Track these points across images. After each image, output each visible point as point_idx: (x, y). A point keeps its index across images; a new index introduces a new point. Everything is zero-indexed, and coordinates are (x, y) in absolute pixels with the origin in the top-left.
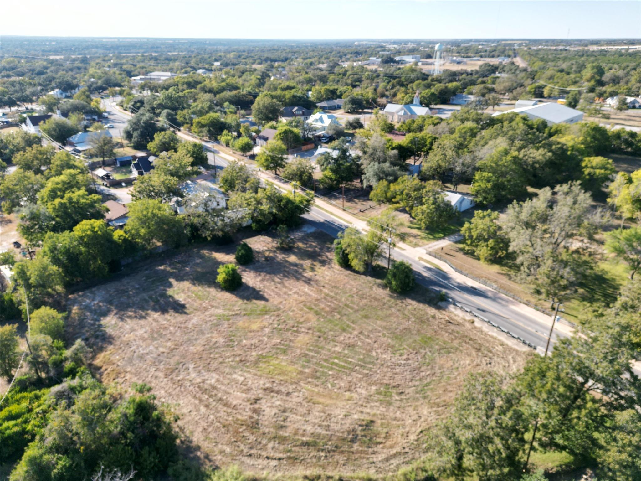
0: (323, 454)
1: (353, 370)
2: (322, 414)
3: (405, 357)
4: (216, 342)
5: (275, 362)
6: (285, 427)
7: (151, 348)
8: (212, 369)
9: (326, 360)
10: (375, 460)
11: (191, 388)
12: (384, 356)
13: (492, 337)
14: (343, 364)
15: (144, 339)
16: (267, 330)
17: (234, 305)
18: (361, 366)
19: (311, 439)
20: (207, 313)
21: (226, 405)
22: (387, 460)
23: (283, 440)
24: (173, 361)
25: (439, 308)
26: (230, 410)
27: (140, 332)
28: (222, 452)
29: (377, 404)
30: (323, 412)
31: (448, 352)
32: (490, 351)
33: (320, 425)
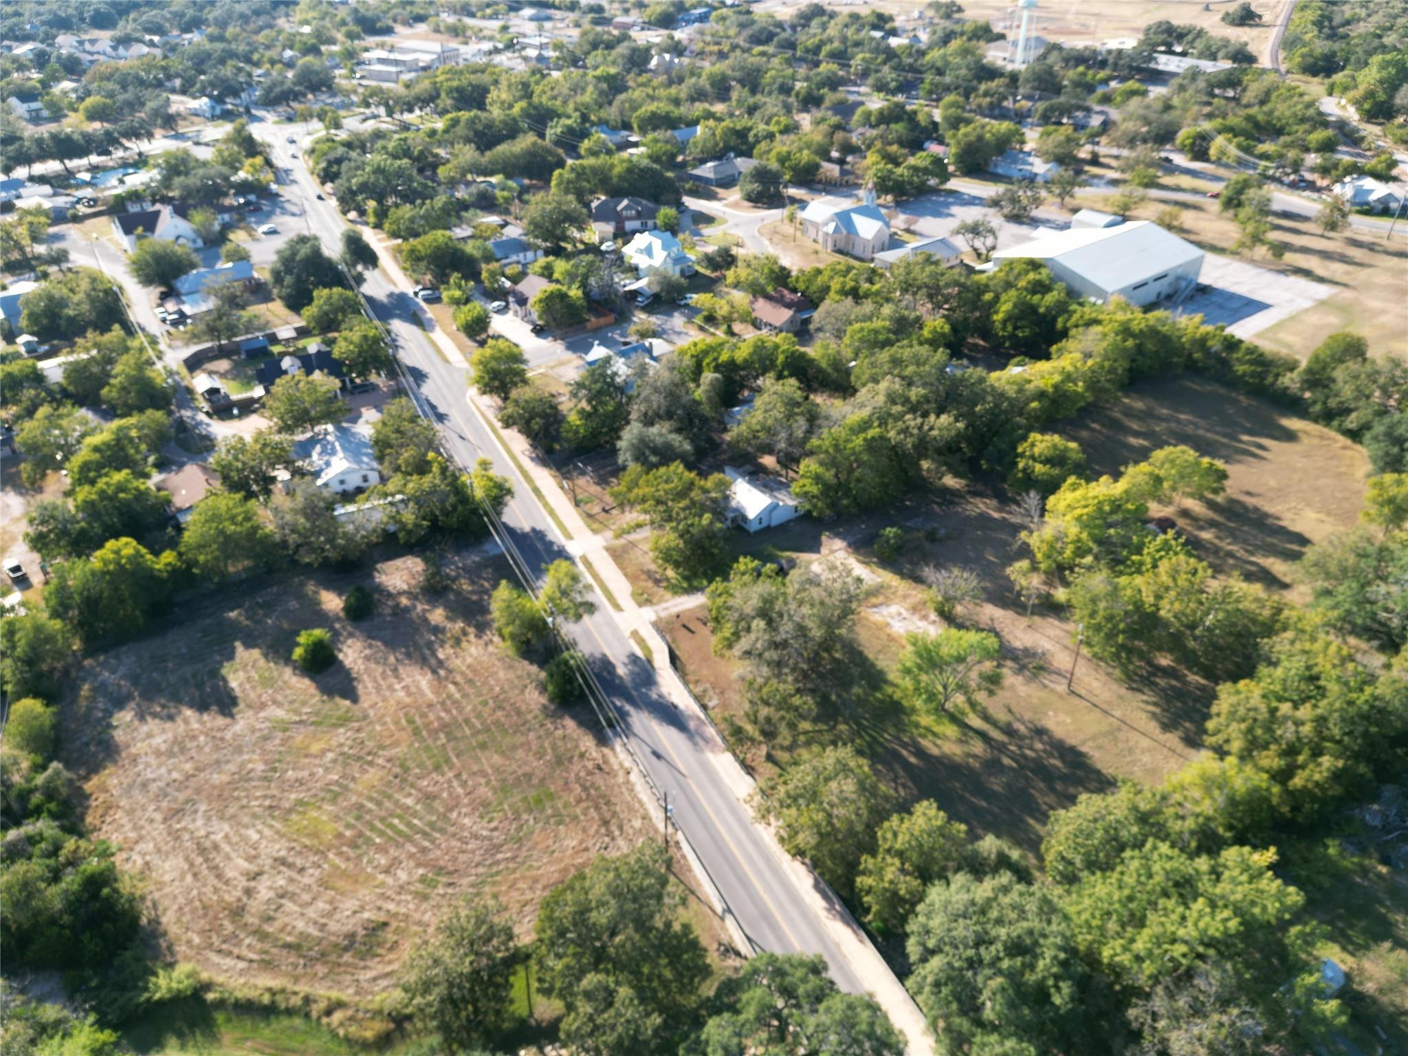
0: (302, 962)
1: (409, 839)
2: (327, 906)
3: (493, 825)
4: (252, 770)
5: (315, 814)
6: (274, 919)
7: (163, 770)
8: (227, 815)
9: (382, 820)
10: (361, 977)
11: (189, 844)
12: (466, 821)
13: (640, 802)
14: (402, 827)
15: (158, 753)
16: (330, 755)
17: (304, 703)
18: (425, 834)
19: (297, 940)
20: (262, 715)
21: (219, 876)
22: (375, 979)
23: (264, 936)
24: (181, 796)
25: (600, 740)
26: (219, 885)
27: (158, 741)
28: (189, 942)
29: (409, 898)
30: (331, 902)
31: (559, 823)
32: (621, 828)
33: (315, 923)
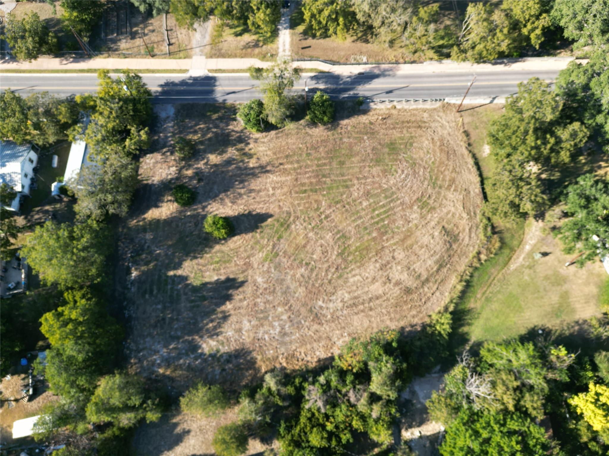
0: (448, 266)
1: (392, 209)
2: (423, 250)
3: (400, 172)
5: (353, 248)
6: (420, 274)
7: (276, 323)
8: (332, 291)
9: (373, 218)
10: (467, 243)
11: (345, 312)
12: (392, 182)
13: (414, 110)
14: (382, 210)
18: (392, 201)
19: (438, 266)
20: (255, 266)
21: (377, 298)
23: (427, 280)
25: (365, 112)
26: (385, 298)
29: (430, 215)
30: (422, 247)
31: (411, 144)
32: (425, 122)
33: (432, 256)
